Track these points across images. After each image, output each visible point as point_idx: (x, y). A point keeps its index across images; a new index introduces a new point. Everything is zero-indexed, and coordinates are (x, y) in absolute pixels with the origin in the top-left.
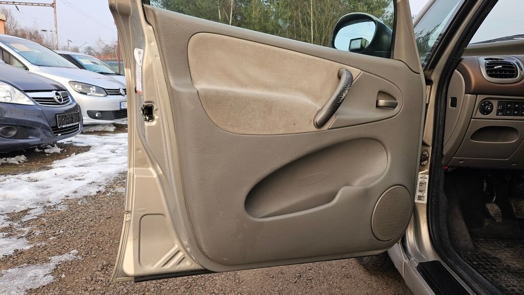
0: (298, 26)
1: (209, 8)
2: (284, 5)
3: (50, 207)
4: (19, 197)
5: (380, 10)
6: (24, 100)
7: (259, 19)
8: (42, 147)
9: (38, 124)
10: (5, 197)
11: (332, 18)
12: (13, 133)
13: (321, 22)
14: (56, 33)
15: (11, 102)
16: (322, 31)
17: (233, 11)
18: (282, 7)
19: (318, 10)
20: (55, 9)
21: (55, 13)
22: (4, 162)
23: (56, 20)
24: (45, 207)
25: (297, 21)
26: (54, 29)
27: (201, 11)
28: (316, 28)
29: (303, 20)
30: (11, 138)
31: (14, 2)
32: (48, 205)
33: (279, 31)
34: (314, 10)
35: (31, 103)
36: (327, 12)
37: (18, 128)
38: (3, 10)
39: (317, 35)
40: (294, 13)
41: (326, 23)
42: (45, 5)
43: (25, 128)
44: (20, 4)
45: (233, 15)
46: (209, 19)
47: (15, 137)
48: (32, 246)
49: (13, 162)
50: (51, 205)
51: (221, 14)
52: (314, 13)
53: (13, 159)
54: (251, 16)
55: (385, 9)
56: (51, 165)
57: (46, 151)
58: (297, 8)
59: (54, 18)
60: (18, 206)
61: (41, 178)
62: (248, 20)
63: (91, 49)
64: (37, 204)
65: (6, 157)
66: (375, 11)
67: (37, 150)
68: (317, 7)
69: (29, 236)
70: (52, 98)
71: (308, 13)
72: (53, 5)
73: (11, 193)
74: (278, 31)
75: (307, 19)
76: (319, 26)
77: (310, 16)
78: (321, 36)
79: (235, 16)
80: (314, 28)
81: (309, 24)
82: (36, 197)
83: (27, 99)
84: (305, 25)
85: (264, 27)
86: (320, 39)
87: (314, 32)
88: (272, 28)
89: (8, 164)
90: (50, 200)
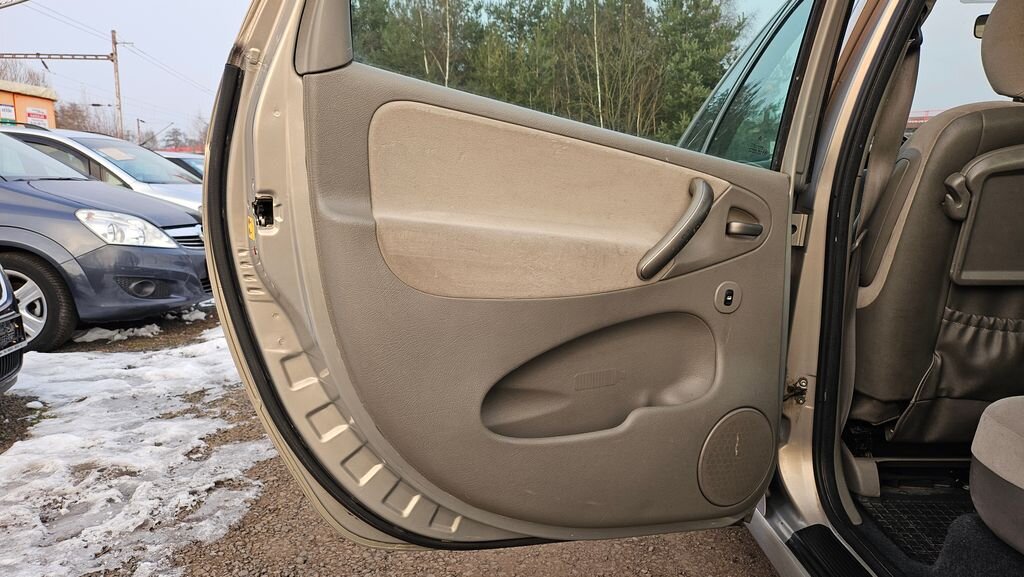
0: (572, 81)
1: (407, 55)
2: (545, 42)
3: (231, 387)
4: (186, 376)
5: (723, 46)
6: (162, 241)
7: (500, 70)
8: (178, 312)
9: (183, 276)
10: (164, 376)
11: (633, 63)
12: (150, 290)
13: (614, 71)
14: (120, 109)
15: (145, 244)
16: (618, 89)
17: (450, 57)
18: (542, 45)
19: (608, 50)
20: (116, 64)
21: (116, 71)
22: (131, 334)
23: (118, 84)
24: (224, 386)
25: (571, 72)
26: (115, 102)
27: (393, 61)
28: (606, 84)
29: (581, 68)
30: (147, 297)
31: (38, 54)
32: (227, 384)
33: (538, 92)
34: (600, 50)
35: (173, 245)
36: (624, 53)
37: (157, 282)
38: (30, 75)
39: (608, 96)
40: (563, 58)
41: (624, 73)
42: (97, 57)
43: (166, 282)
44: (49, 56)
45: (450, 64)
46: (408, 73)
47: (153, 296)
48: (235, 425)
49: (144, 334)
50: (232, 384)
51: (429, 64)
52: (601, 56)
53: (142, 329)
54: (485, 65)
55: (733, 43)
56: (202, 337)
57: (185, 317)
58: (569, 47)
59: (114, 81)
60: (189, 386)
61: (199, 352)
62: (479, 73)
63: (180, 134)
64: (213, 383)
65: (133, 327)
66: (713, 47)
67: (169, 316)
68: (606, 44)
69: (223, 415)
70: (197, 237)
71: (589, 56)
72: (112, 57)
73: (172, 371)
74: (535, 92)
75: (589, 67)
76: (611, 78)
77: (594, 62)
78: (617, 97)
79: (454, 66)
80: (602, 83)
81: (594, 76)
82: (206, 375)
83: (167, 239)
84: (584, 78)
85: (509, 85)
86: (615, 103)
87: (603, 89)
88: (524, 85)
89: (136, 337)
90: (228, 378)
